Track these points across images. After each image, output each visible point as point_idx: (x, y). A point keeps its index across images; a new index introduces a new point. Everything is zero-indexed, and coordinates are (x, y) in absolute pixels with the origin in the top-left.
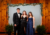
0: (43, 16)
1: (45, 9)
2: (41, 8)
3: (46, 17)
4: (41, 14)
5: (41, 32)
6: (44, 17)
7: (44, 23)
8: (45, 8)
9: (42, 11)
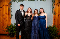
0: (54, 14)
1: (59, 6)
2: (53, 5)
3: (58, 15)
4: (53, 12)
5: (51, 34)
6: (57, 15)
7: (56, 23)
8: (58, 4)
9: (54, 8)
